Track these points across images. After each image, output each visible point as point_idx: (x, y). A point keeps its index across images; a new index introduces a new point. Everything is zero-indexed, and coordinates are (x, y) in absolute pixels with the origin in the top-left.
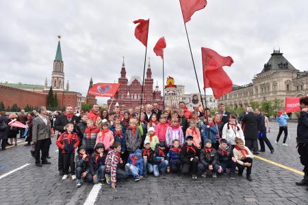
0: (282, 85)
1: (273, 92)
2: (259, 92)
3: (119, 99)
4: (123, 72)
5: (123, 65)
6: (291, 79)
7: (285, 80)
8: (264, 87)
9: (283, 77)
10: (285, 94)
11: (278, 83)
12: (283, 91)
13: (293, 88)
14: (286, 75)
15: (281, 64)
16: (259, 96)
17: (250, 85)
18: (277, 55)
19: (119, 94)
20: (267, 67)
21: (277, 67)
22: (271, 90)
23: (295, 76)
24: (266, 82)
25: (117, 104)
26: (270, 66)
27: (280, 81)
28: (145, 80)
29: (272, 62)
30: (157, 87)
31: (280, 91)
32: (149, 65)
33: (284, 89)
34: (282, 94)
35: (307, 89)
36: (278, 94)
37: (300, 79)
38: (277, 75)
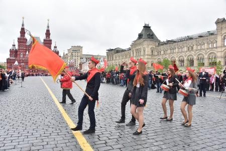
0: (148, 51)
1: (143, 56)
2: (135, 55)
3: (18, 58)
4: (23, 32)
5: (23, 25)
6: (154, 47)
7: (150, 46)
8: (138, 51)
10: (150, 57)
11: (146, 49)
13: (156, 53)
14: (151, 43)
15: (149, 35)
17: (130, 49)
18: (147, 28)
19: (18, 53)
20: (140, 36)
21: (147, 37)
22: (142, 54)
23: (157, 44)
24: (139, 48)
25: (16, 63)
26: (142, 35)
27: (148, 47)
28: (44, 40)
29: (144, 32)
30: (55, 47)
31: (147, 55)
32: (48, 27)
33: (150, 53)
34: (148, 57)
35: (163, 55)
36: (146, 57)
37: (159, 47)
38: (146, 43)
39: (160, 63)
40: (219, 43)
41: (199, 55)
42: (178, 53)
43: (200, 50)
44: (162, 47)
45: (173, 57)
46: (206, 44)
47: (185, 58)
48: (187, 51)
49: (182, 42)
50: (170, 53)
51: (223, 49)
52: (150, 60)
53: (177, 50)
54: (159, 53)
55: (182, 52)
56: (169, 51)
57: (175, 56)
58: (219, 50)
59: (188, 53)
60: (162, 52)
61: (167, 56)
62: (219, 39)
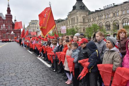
0: (80, 19)
1: (77, 23)
2: (70, 24)
6: (85, 16)
7: (82, 16)
8: (73, 20)
9: (81, 14)
10: (82, 24)
11: (79, 17)
12: (82, 23)
13: (87, 21)
14: (83, 13)
15: (81, 6)
16: (71, 26)
17: (67, 19)
20: (74, 8)
21: (79, 8)
23: (88, 13)
24: (74, 17)
26: (76, 7)
27: (80, 16)
28: (6, 15)
29: (77, 5)
30: (15, 20)
31: (80, 22)
32: (9, 5)
33: (82, 21)
34: (81, 24)
35: (92, 22)
36: (79, 24)
37: (89, 15)
38: (78, 13)
39: (90, 28)
41: (124, 19)
42: (105, 19)
43: (125, 15)
44: (91, 15)
45: (101, 23)
47: (111, 23)
48: (112, 17)
49: (108, 10)
50: (98, 20)
52: (82, 27)
53: (104, 16)
54: (89, 20)
55: (108, 18)
56: (97, 18)
57: (102, 21)
60: (92, 20)
61: (96, 23)
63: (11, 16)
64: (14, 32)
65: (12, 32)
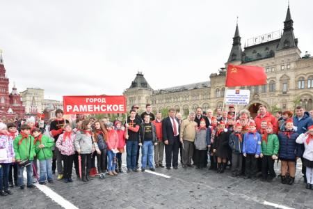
0: (144, 100)
2: (128, 104)
6: (149, 96)
7: (145, 95)
8: (132, 99)
11: (142, 97)
13: (150, 102)
14: (146, 92)
15: (143, 83)
18: (140, 75)
20: (134, 85)
21: (141, 85)
22: (137, 103)
23: (151, 93)
24: (133, 96)
26: (136, 83)
30: (14, 89)
31: (143, 104)
33: (145, 102)
35: (158, 104)
36: (142, 106)
37: (154, 97)
38: (141, 92)
40: (212, 95)
41: (194, 105)
42: (174, 102)
43: (195, 100)
44: (157, 96)
45: (168, 106)
46: (200, 96)
47: (181, 108)
48: (182, 101)
49: (177, 93)
50: (165, 103)
51: (215, 100)
53: (172, 99)
54: (154, 102)
55: (177, 102)
56: (164, 101)
57: (170, 105)
58: (212, 100)
59: (183, 103)
60: (157, 102)
61: (163, 105)
62: (212, 91)
63: (8, 80)
64: (13, 110)
65: (10, 111)
